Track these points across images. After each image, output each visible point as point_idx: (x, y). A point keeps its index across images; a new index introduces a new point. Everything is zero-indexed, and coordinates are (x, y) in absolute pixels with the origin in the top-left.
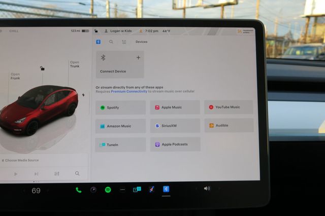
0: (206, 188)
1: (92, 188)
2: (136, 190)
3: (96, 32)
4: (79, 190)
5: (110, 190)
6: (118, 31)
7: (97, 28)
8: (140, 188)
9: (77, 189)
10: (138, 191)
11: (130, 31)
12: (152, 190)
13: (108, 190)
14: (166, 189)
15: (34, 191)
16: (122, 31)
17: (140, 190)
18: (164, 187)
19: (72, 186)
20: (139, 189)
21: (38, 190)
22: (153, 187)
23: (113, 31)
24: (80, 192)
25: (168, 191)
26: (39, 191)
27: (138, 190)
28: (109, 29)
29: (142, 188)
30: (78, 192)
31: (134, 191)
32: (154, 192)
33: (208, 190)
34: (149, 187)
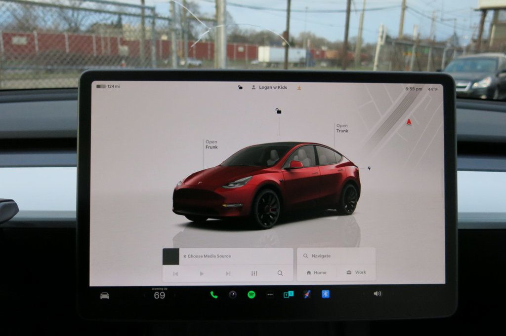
0: (376, 294)
1: (231, 292)
2: (288, 296)
3: (241, 88)
4: (214, 295)
5: (254, 295)
6: (269, 88)
7: (242, 84)
8: (293, 292)
9: (212, 293)
10: (290, 297)
11: (285, 88)
12: (307, 295)
13: (252, 295)
14: (326, 294)
15: (157, 296)
16: (275, 88)
18: (323, 291)
19: (206, 290)
20: (291, 294)
21: (162, 294)
22: (309, 291)
23: (263, 88)
24: (216, 297)
25: (329, 297)
27: (290, 295)
28: (258, 84)
29: (295, 293)
30: (214, 299)
31: (285, 296)
32: (310, 297)
33: (378, 296)
34: (304, 292)
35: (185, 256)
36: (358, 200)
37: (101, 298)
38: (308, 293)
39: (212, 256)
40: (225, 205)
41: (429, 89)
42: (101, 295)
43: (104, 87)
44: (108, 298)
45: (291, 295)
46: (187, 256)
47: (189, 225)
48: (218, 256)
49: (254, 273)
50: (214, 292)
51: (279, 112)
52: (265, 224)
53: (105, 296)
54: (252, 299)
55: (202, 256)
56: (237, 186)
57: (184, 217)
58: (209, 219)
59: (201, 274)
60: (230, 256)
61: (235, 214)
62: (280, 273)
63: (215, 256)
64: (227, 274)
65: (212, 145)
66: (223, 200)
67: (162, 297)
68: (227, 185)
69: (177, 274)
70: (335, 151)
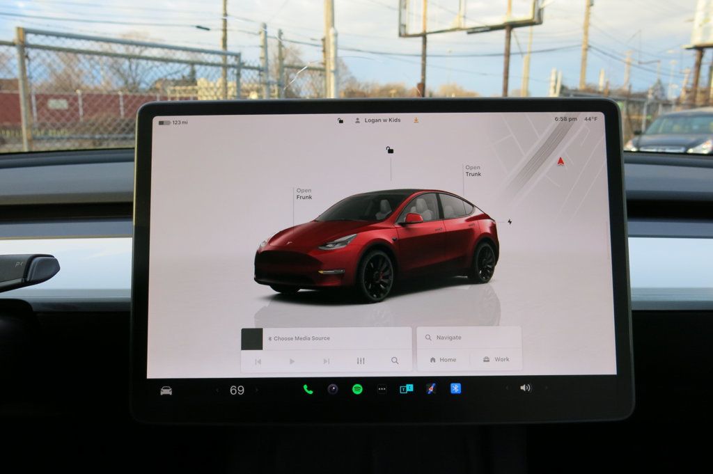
0: (523, 388)
2: (405, 391)
3: (341, 122)
4: (309, 389)
5: (361, 390)
6: (377, 121)
8: (412, 386)
9: (305, 387)
10: (408, 392)
11: (398, 120)
12: (431, 390)
13: (357, 390)
14: (456, 388)
15: (234, 392)
16: (385, 121)
17: (412, 390)
18: (452, 385)
19: (297, 383)
20: (410, 388)
21: (241, 389)
22: (434, 384)
23: (370, 121)
24: (311, 392)
25: (460, 392)
26: (241, 391)
27: (408, 390)
28: (362, 116)
29: (415, 387)
30: (306, 393)
31: (402, 391)
32: (435, 393)
33: (527, 390)
34: (427, 385)
35: (270, 339)
36: (496, 264)
37: (162, 393)
38: (432, 387)
39: (305, 338)
40: (321, 272)
41: (586, 119)
42: (162, 389)
43: (168, 123)
44: (171, 393)
45: (410, 390)
46: (273, 339)
47: (275, 298)
48: (314, 338)
49: (361, 361)
50: (308, 385)
51: (391, 151)
52: (375, 296)
53: (166, 391)
54: (358, 395)
55: (292, 339)
56: (338, 247)
57: (269, 287)
58: (301, 290)
59: (292, 362)
60: (328, 338)
61: (336, 283)
62: (395, 360)
63: (309, 339)
64: (325, 361)
65: (304, 194)
66: (319, 265)
67: (241, 392)
68: (325, 245)
69: (260, 362)
70: (463, 200)
